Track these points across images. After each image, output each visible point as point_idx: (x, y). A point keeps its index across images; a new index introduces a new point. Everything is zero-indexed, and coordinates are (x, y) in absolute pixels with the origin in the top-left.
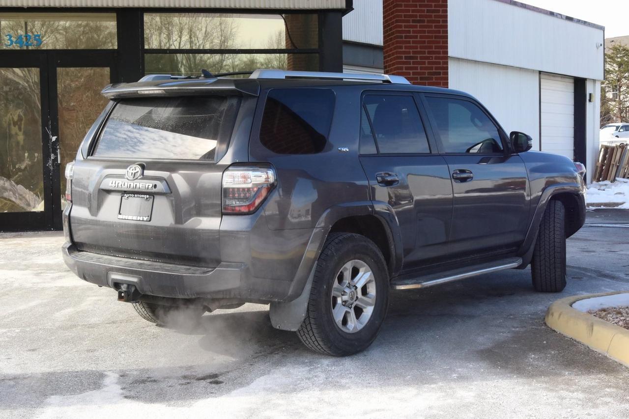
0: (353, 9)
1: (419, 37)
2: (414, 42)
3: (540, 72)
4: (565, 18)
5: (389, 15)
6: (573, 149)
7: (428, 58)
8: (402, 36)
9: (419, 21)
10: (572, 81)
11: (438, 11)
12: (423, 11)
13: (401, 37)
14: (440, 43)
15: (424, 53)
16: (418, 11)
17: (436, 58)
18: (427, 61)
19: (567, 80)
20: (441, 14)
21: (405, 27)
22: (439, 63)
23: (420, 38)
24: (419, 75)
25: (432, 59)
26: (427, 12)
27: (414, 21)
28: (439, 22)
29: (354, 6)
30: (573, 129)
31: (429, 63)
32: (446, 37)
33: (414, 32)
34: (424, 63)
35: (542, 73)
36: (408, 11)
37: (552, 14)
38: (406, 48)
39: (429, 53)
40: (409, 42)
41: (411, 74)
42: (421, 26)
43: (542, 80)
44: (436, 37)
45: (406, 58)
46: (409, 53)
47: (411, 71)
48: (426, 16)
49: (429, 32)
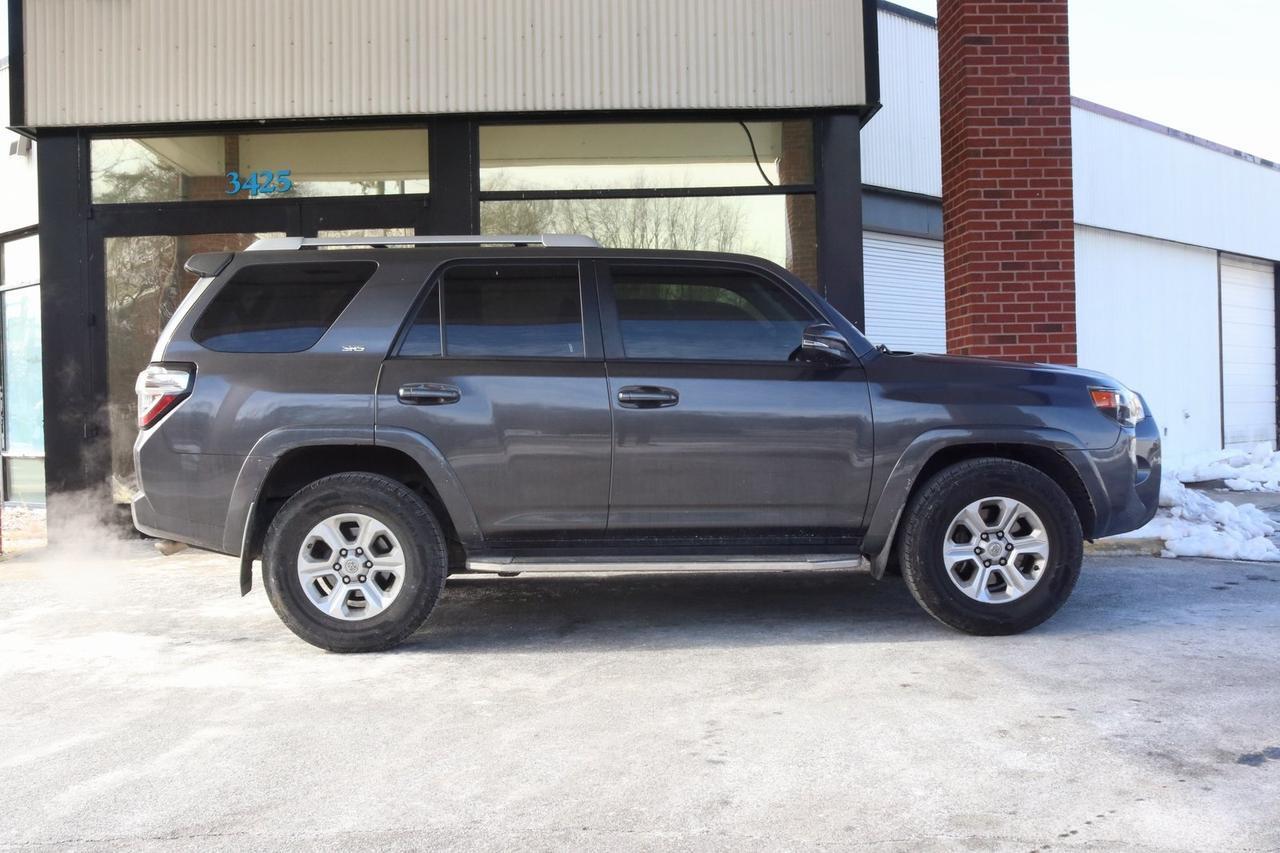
0: (881, 106)
1: (1012, 154)
2: (1002, 163)
3: (1219, 252)
4: (1259, 162)
5: (950, 115)
6: (1274, 384)
7: (1031, 194)
8: (979, 151)
9: (1012, 122)
10: (1271, 269)
11: (1051, 101)
12: (1021, 101)
13: (977, 154)
14: (1056, 164)
15: (1024, 184)
16: (1010, 102)
17: (1048, 194)
18: (1029, 200)
19: (1263, 268)
20: (1056, 106)
21: (985, 132)
22: (1055, 204)
23: (1015, 155)
24: (1013, 229)
25: (1040, 196)
26: (1028, 104)
27: (1002, 122)
28: (1053, 121)
29: (882, 100)
30: (1274, 351)
31: (1034, 204)
32: (1069, 152)
33: (1002, 142)
34: (1024, 204)
35: (1222, 254)
36: (991, 102)
37: (1237, 154)
38: (987, 174)
39: (1034, 183)
40: (993, 163)
41: (999, 228)
42: (1016, 132)
43: (1223, 268)
44: (1047, 152)
45: (987, 194)
46: (994, 184)
47: (998, 221)
48: (1027, 112)
49: (1033, 142)
